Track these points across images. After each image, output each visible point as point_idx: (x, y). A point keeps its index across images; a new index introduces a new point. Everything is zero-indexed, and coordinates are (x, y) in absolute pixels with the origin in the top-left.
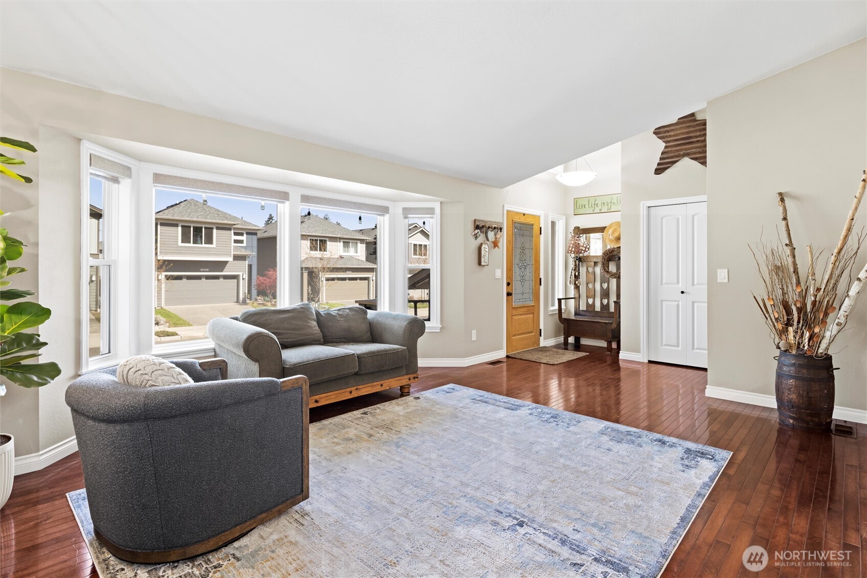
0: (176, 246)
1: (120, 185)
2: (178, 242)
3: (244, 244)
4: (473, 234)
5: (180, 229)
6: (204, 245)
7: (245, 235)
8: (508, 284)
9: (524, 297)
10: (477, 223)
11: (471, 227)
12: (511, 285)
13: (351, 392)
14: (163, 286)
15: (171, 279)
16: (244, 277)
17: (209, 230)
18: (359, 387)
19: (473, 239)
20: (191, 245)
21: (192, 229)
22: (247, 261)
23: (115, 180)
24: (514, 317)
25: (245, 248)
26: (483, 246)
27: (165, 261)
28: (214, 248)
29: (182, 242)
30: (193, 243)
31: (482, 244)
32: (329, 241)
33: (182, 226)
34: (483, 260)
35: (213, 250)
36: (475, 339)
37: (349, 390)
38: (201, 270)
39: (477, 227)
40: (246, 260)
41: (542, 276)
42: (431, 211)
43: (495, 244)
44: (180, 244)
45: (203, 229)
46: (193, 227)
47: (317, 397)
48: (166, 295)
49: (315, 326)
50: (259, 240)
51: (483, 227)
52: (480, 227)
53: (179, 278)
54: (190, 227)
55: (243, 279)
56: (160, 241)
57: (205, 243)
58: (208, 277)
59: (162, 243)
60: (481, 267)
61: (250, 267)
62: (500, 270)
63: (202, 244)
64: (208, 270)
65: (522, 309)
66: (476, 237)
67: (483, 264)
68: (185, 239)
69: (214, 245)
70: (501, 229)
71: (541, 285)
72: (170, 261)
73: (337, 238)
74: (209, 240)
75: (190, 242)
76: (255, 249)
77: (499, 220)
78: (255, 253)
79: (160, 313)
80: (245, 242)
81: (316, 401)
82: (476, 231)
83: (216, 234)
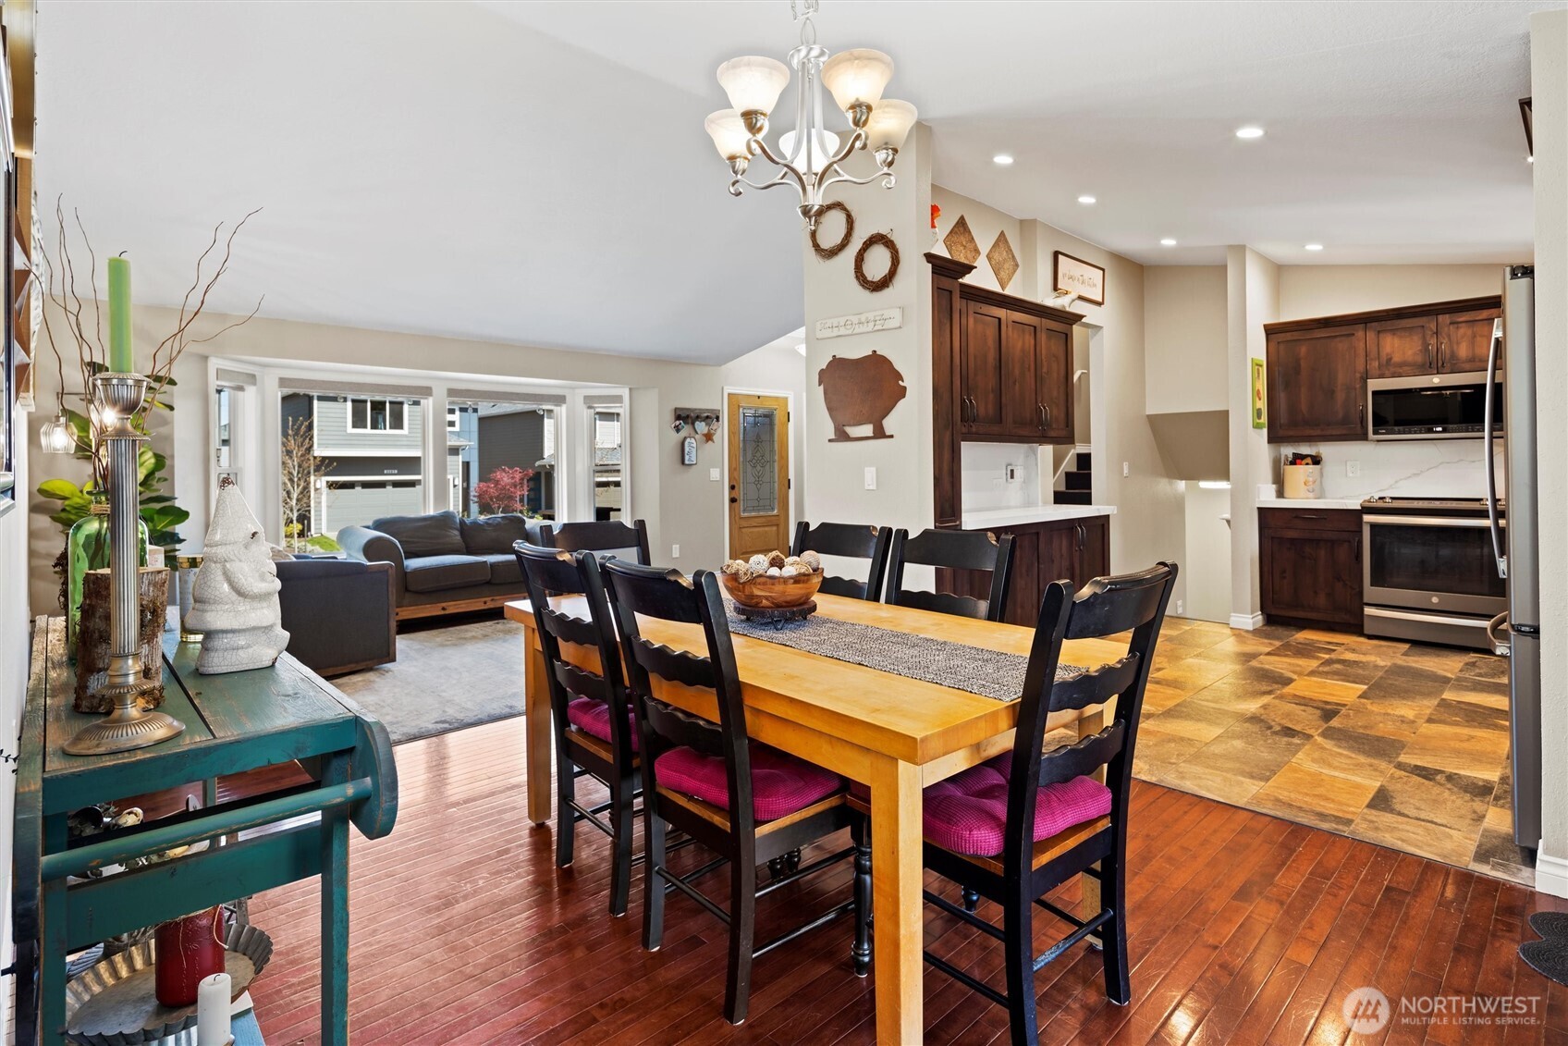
0: (344, 433)
1: (246, 392)
2: (346, 427)
3: (457, 428)
4: (673, 425)
5: (349, 404)
6: (389, 431)
7: (457, 413)
8: (732, 488)
9: (761, 503)
10: (678, 413)
11: (669, 417)
12: (736, 488)
13: (485, 603)
14: (324, 498)
15: (334, 488)
16: (456, 483)
17: (397, 406)
18: (495, 598)
19: (673, 433)
20: (368, 431)
21: (369, 405)
22: (460, 456)
23: (241, 389)
24: (743, 530)
25: (458, 434)
26: (688, 440)
27: (324, 458)
28: (406, 436)
29: (354, 427)
30: (372, 428)
31: (685, 438)
32: (600, 420)
33: (353, 401)
34: (687, 457)
35: (405, 439)
36: (678, 556)
37: (484, 599)
38: (385, 472)
39: (678, 417)
40: (458, 454)
41: (792, 476)
42: (618, 399)
43: (709, 437)
44: (350, 430)
45: (388, 405)
46: (372, 402)
47: (444, 605)
48: (328, 516)
49: (456, 535)
50: (481, 420)
51: (688, 416)
52: (685, 417)
53: (350, 485)
54: (365, 401)
55: (455, 486)
56: (318, 426)
57: (391, 428)
58: (396, 484)
59: (321, 428)
60: (684, 467)
61: (466, 465)
62: (718, 470)
63: (385, 429)
64: (396, 472)
65: (756, 520)
66: (678, 429)
67: (687, 462)
68: (359, 421)
69: (405, 431)
70: (718, 418)
71: (789, 488)
72: (332, 459)
73: (613, 414)
74: (397, 423)
75: (365, 427)
76: (475, 435)
77: (716, 406)
78: (474, 443)
79: (318, 543)
80: (457, 424)
81: (444, 609)
82: (678, 423)
83: (409, 412)
